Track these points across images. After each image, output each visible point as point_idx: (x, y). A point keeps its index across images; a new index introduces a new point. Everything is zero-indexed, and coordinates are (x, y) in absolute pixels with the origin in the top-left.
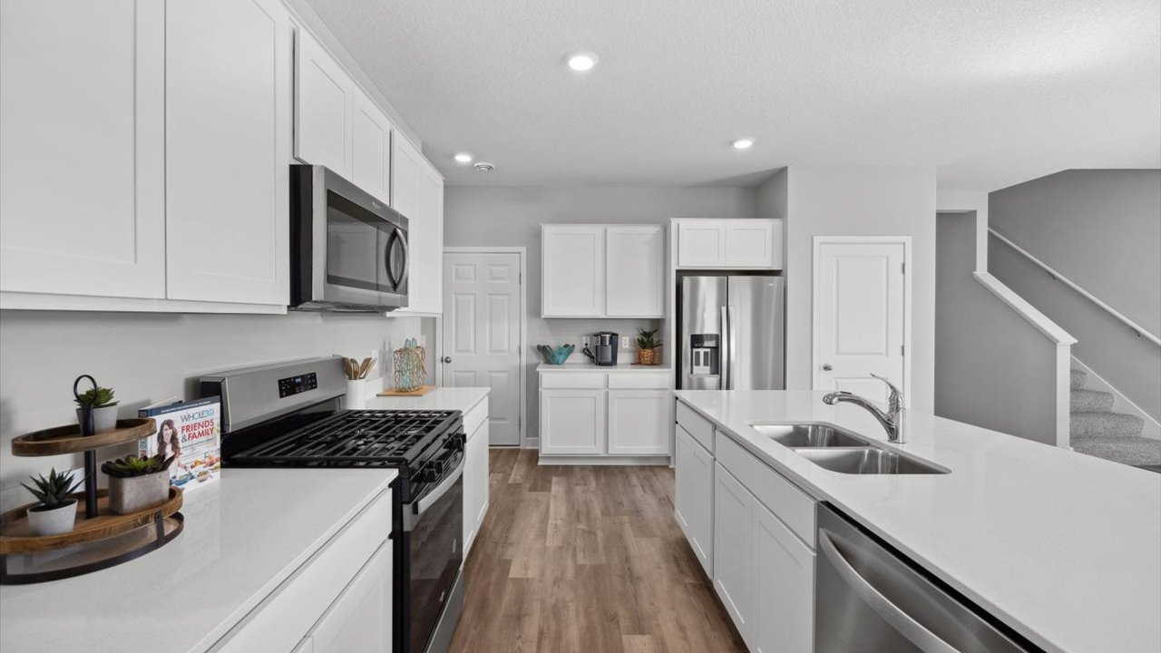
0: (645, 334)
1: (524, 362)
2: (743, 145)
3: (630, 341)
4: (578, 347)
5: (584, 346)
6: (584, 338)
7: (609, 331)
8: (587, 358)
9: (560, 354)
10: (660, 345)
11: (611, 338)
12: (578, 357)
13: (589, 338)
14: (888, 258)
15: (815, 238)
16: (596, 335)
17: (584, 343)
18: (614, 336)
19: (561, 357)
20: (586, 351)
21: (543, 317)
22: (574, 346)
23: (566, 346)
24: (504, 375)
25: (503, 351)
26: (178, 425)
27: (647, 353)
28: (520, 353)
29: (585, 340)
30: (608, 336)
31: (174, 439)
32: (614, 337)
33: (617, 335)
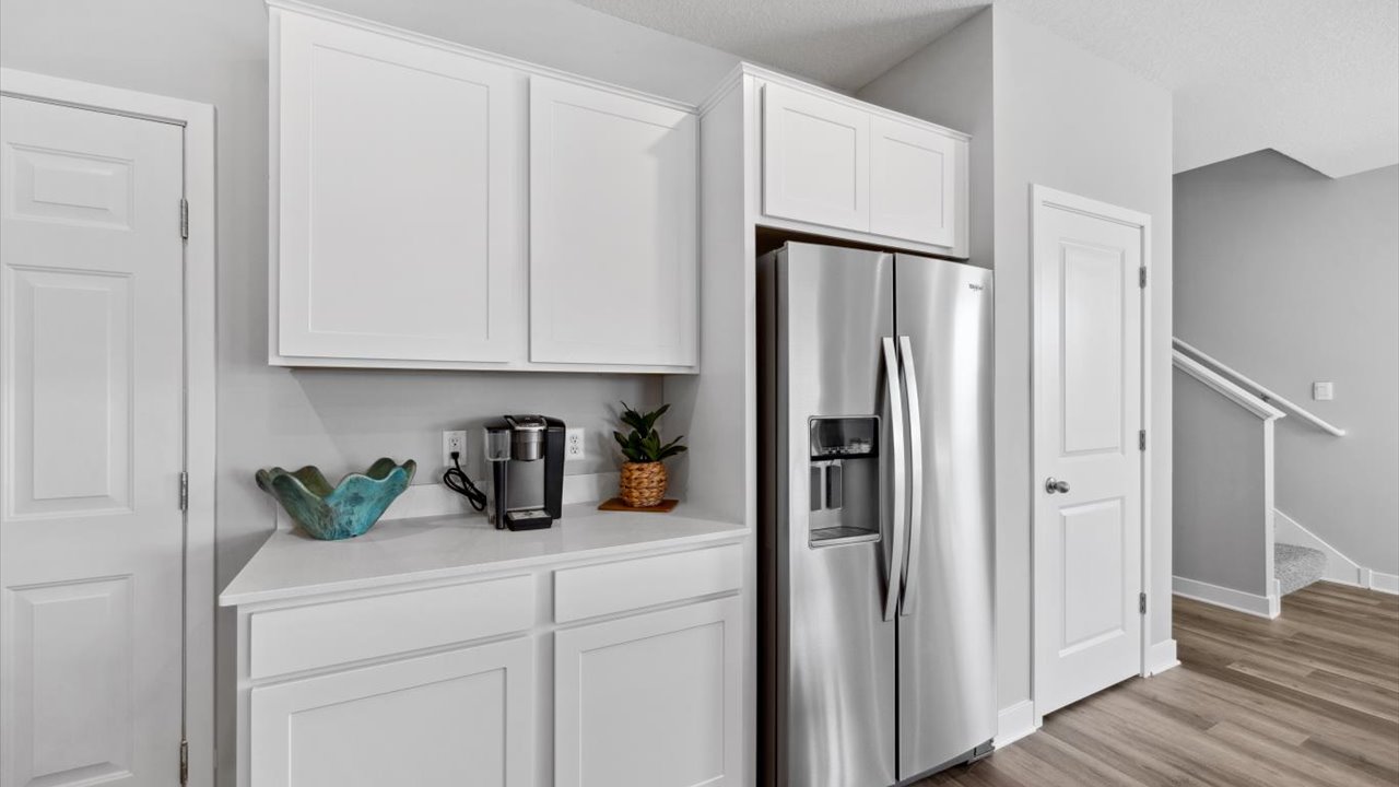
0: (630, 417)
1: (202, 531)
3: (588, 439)
4: (425, 468)
5: (449, 463)
6: (447, 435)
7: (536, 412)
8: (455, 502)
9: (357, 500)
10: (683, 449)
11: (544, 434)
12: (426, 499)
13: (462, 435)
14: (1123, 255)
15: (1036, 188)
16: (495, 427)
17: (447, 451)
18: (554, 431)
19: (361, 513)
20: (455, 478)
21: (273, 361)
22: (410, 464)
23: (382, 467)
24: (107, 592)
25: (101, 499)
27: (649, 476)
28: (184, 502)
29: (450, 441)
30: (535, 429)
32: (552, 430)
33: (561, 424)
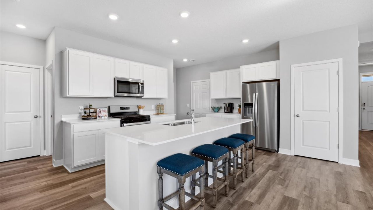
2: (245, 41)
11: (229, 105)
14: (329, 69)
15: (291, 65)
25: (205, 108)
26: (101, 110)
28: (209, 109)
31: (101, 111)
